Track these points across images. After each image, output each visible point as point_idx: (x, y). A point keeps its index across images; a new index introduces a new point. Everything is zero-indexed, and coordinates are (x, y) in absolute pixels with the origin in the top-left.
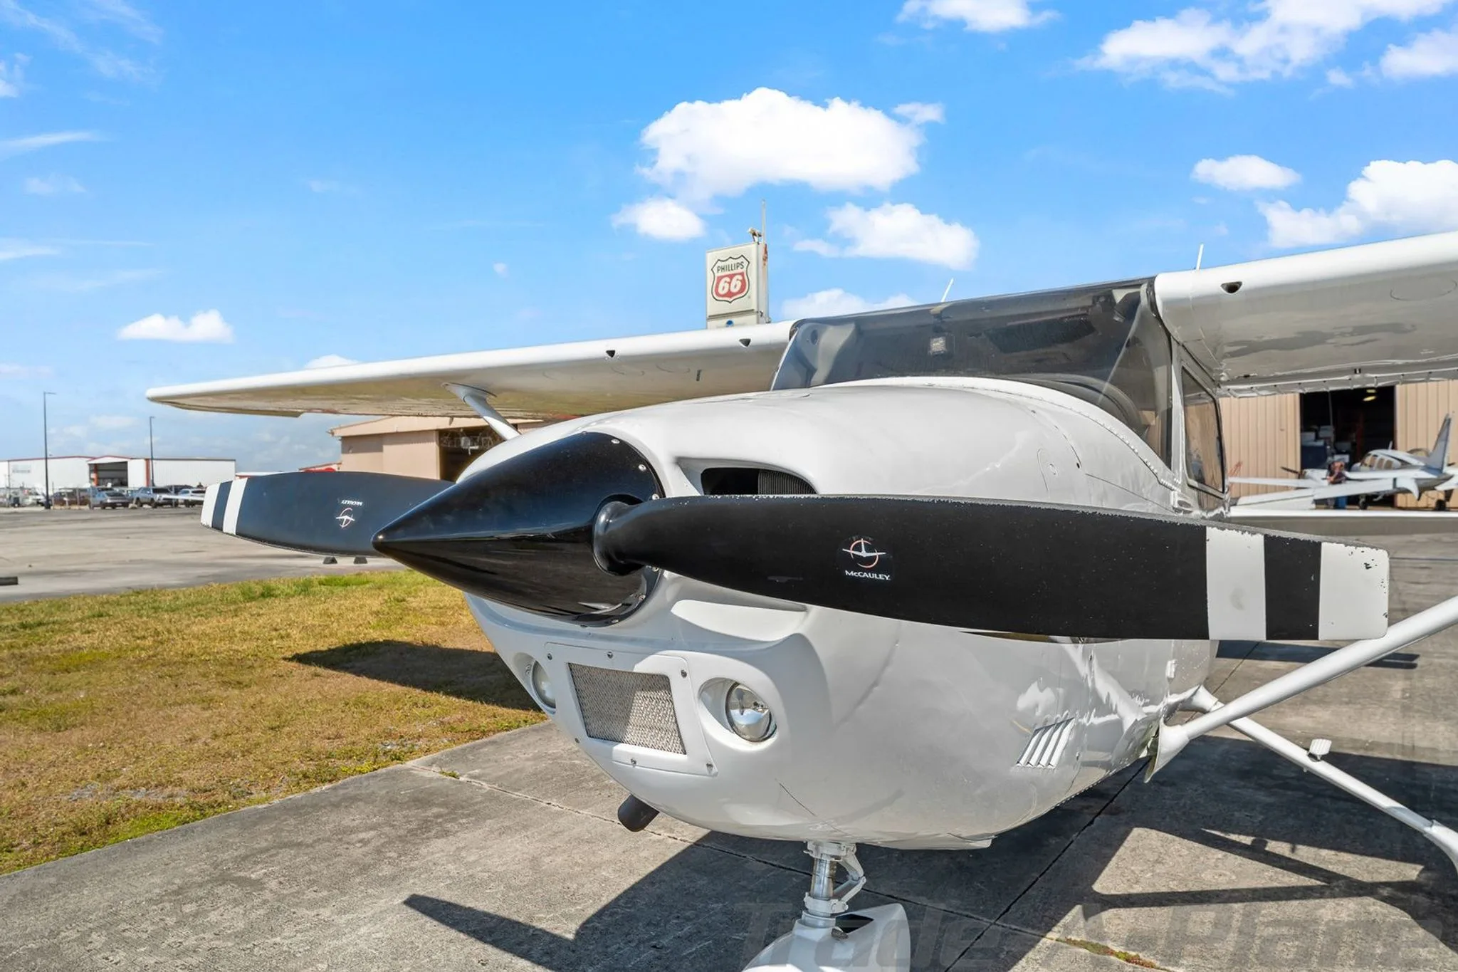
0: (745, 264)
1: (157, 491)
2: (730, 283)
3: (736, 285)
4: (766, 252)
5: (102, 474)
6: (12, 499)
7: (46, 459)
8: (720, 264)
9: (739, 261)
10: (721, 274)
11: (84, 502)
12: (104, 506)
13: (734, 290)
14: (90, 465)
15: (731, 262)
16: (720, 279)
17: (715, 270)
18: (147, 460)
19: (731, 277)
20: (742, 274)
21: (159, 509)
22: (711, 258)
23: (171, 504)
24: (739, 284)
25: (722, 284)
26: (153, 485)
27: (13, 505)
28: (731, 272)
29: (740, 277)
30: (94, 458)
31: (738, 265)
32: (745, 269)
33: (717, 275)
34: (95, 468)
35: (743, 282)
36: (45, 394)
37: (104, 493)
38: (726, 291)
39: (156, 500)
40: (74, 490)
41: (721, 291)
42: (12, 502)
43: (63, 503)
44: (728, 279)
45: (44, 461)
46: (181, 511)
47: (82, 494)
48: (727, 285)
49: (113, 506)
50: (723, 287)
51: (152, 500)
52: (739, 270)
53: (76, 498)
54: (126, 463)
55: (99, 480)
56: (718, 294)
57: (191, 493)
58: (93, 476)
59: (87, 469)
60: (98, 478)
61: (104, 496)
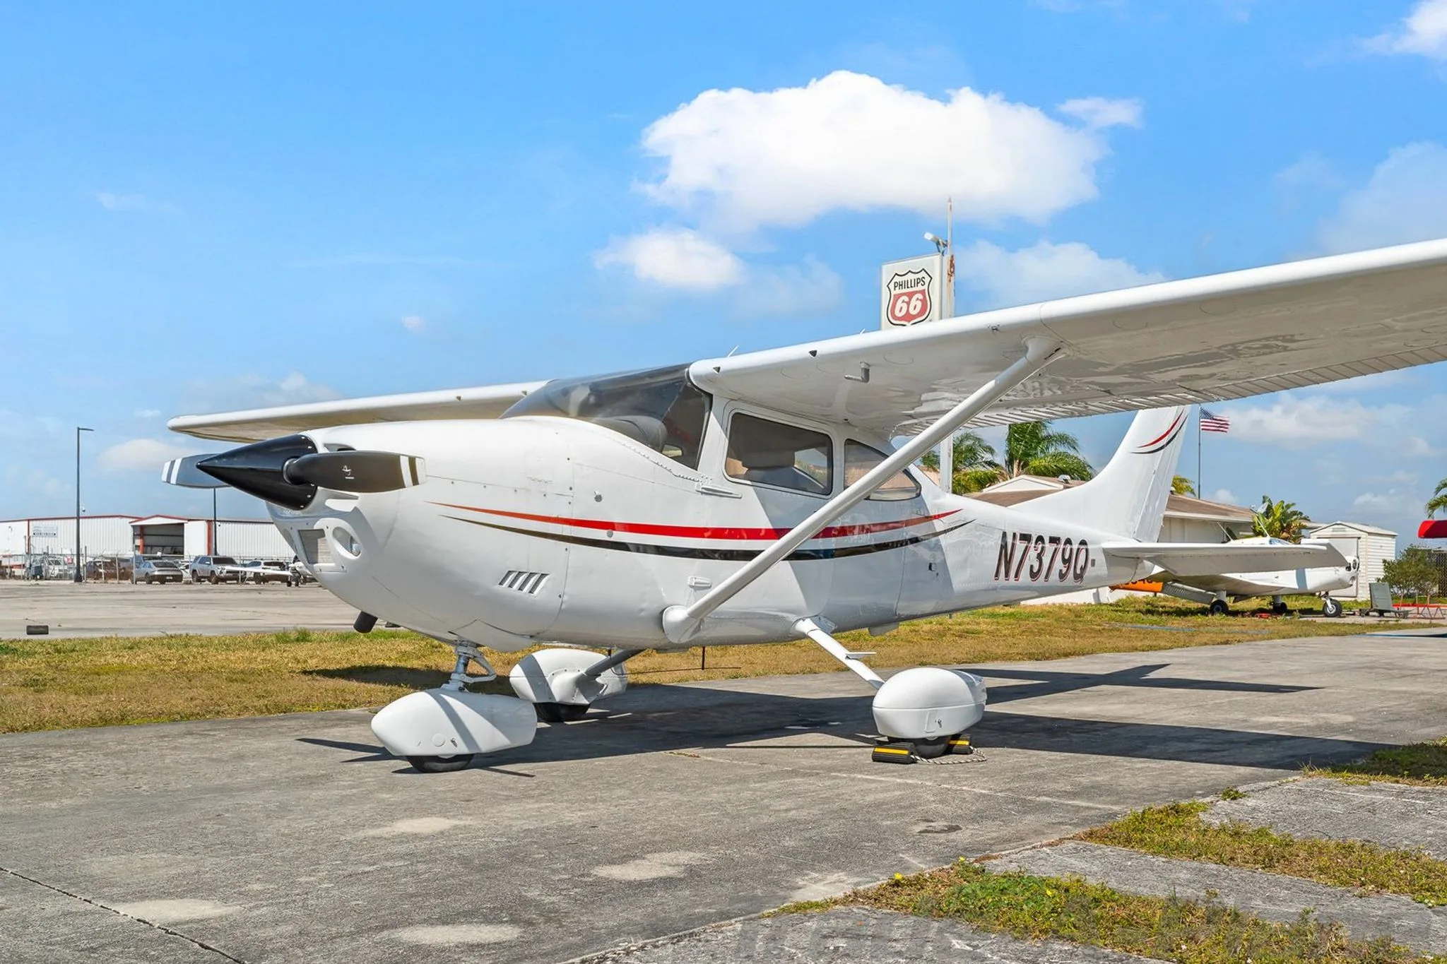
0: (927, 279)
1: (219, 561)
2: (908, 304)
3: (916, 305)
4: (952, 265)
5: (150, 540)
6: (33, 569)
7: (78, 518)
8: (897, 279)
9: (920, 276)
10: (898, 291)
11: (125, 575)
12: (150, 579)
13: (913, 312)
14: (133, 526)
15: (910, 277)
16: (898, 297)
17: (892, 286)
18: (209, 522)
19: (910, 295)
20: (923, 292)
21: (221, 586)
22: (888, 271)
23: (237, 579)
24: (919, 305)
25: (899, 304)
26: (216, 554)
27: (34, 577)
28: (910, 290)
29: (921, 297)
30: (140, 519)
31: (918, 281)
32: (927, 285)
33: (893, 293)
34: (141, 532)
35: (924, 301)
36: (79, 429)
37: (151, 562)
38: (904, 312)
39: (217, 572)
40: (113, 560)
41: (898, 314)
42: (33, 572)
43: (98, 576)
44: (906, 299)
45: (75, 521)
46: (248, 587)
47: (123, 565)
48: (905, 306)
49: (162, 580)
50: (901, 306)
51: (213, 572)
52: (920, 287)
53: (114, 570)
54: (183, 524)
55: (146, 547)
56: (895, 318)
57: (263, 566)
58: (138, 542)
59: (130, 532)
60: (145, 546)
61: (150, 567)
